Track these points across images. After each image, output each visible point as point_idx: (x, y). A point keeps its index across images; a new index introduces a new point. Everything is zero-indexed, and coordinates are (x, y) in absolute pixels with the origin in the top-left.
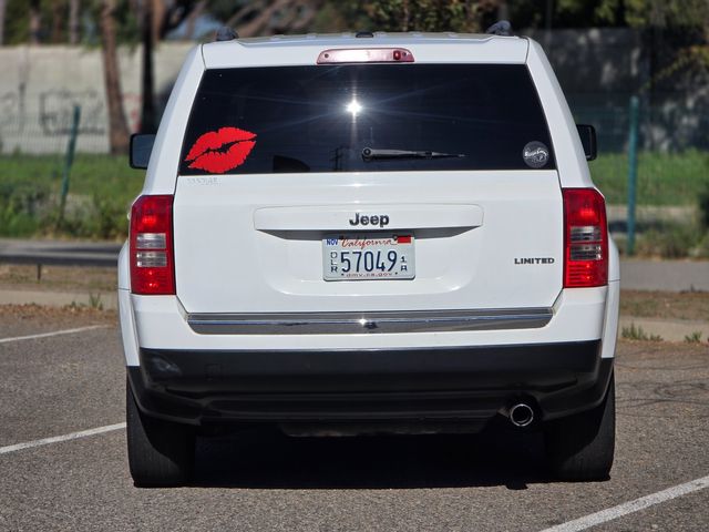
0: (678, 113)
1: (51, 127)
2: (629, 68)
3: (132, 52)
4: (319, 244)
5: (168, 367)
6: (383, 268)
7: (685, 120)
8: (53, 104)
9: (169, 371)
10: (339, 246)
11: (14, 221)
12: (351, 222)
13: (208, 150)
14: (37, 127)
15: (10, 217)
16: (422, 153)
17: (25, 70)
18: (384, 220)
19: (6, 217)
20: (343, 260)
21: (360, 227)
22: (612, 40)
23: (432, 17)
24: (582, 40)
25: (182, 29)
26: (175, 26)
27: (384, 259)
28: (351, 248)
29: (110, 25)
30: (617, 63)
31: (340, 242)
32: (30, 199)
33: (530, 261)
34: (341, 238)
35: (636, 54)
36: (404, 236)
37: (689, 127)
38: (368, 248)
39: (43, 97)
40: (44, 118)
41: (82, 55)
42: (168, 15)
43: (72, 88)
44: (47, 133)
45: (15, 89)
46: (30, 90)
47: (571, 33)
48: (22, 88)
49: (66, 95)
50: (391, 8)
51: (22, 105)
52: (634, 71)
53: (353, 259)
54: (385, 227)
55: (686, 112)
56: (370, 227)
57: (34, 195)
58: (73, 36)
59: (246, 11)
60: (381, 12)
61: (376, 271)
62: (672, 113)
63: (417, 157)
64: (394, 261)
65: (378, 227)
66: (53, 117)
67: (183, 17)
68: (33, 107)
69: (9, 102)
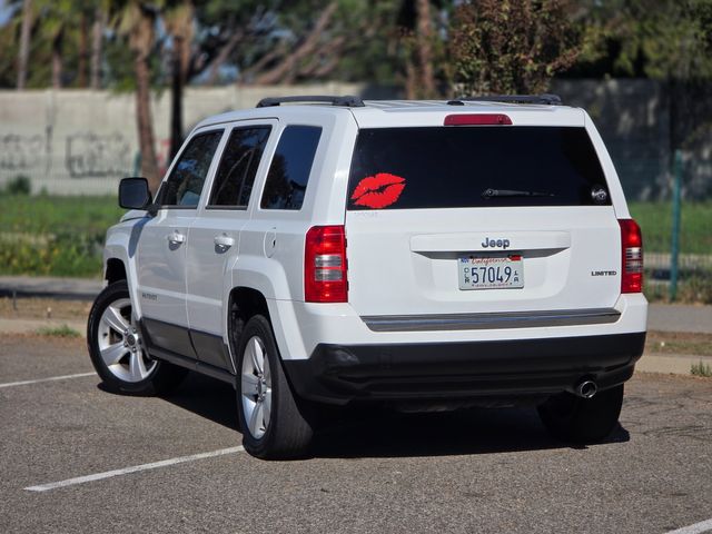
0: (694, 163)
1: (77, 170)
2: (646, 118)
3: (159, 96)
4: (455, 263)
5: (349, 357)
6: (501, 280)
7: (700, 170)
8: (79, 147)
9: (349, 361)
10: (470, 264)
11: (77, 262)
12: (483, 245)
13: (369, 191)
14: (64, 171)
15: (74, 257)
16: (528, 193)
17: (52, 114)
18: (506, 243)
19: (70, 258)
20: (473, 274)
21: (489, 249)
22: (630, 90)
23: (508, 76)
24: (600, 91)
25: (207, 75)
26: (199, 72)
27: (502, 273)
28: (479, 264)
29: (142, 71)
30: (633, 114)
31: (471, 260)
32: (91, 241)
33: (601, 273)
34: (471, 258)
35: (652, 104)
36: (516, 255)
37: (703, 176)
38: (491, 264)
39: (69, 140)
40: (70, 162)
41: (108, 99)
42: (192, 62)
43: (99, 132)
44: (73, 175)
45: (42, 132)
46: (56, 133)
47: (589, 84)
48: (49, 130)
49: (92, 138)
50: (471, 68)
51: (49, 149)
52: (651, 120)
53: (481, 273)
54: (507, 249)
55: (701, 161)
56: (496, 248)
57: (93, 236)
58: (94, 80)
59: (269, 57)
60: (463, 72)
61: (496, 282)
62: (689, 163)
63: (524, 196)
64: (509, 274)
65: (502, 249)
66: (80, 161)
67: (208, 62)
68: (60, 151)
69: (36, 144)
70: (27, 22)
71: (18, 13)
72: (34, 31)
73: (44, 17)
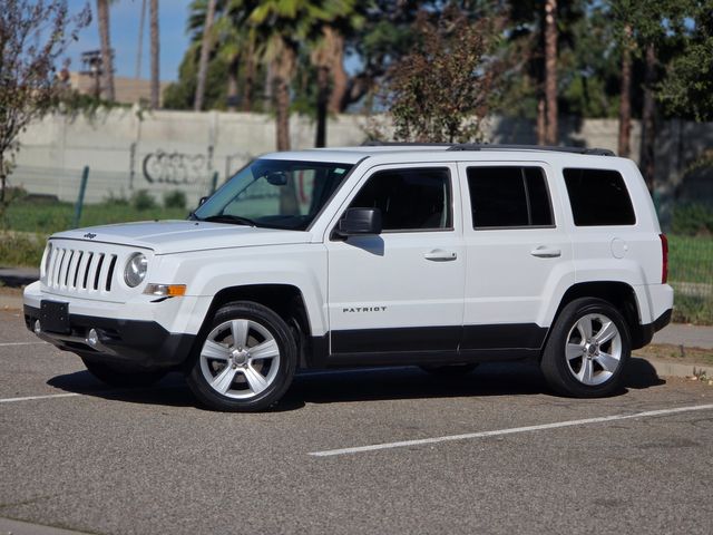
39: (229, 159)
42: (348, 90)
45: (205, 152)
46: (217, 152)
48: (211, 149)
51: (210, 165)
67: (363, 92)
70: (207, 45)
71: (198, 37)
72: (212, 55)
73: (222, 44)
